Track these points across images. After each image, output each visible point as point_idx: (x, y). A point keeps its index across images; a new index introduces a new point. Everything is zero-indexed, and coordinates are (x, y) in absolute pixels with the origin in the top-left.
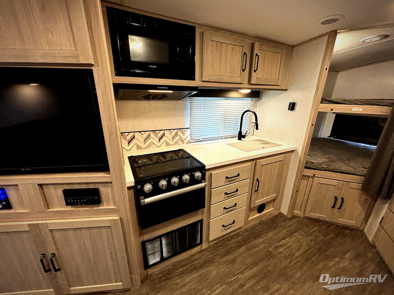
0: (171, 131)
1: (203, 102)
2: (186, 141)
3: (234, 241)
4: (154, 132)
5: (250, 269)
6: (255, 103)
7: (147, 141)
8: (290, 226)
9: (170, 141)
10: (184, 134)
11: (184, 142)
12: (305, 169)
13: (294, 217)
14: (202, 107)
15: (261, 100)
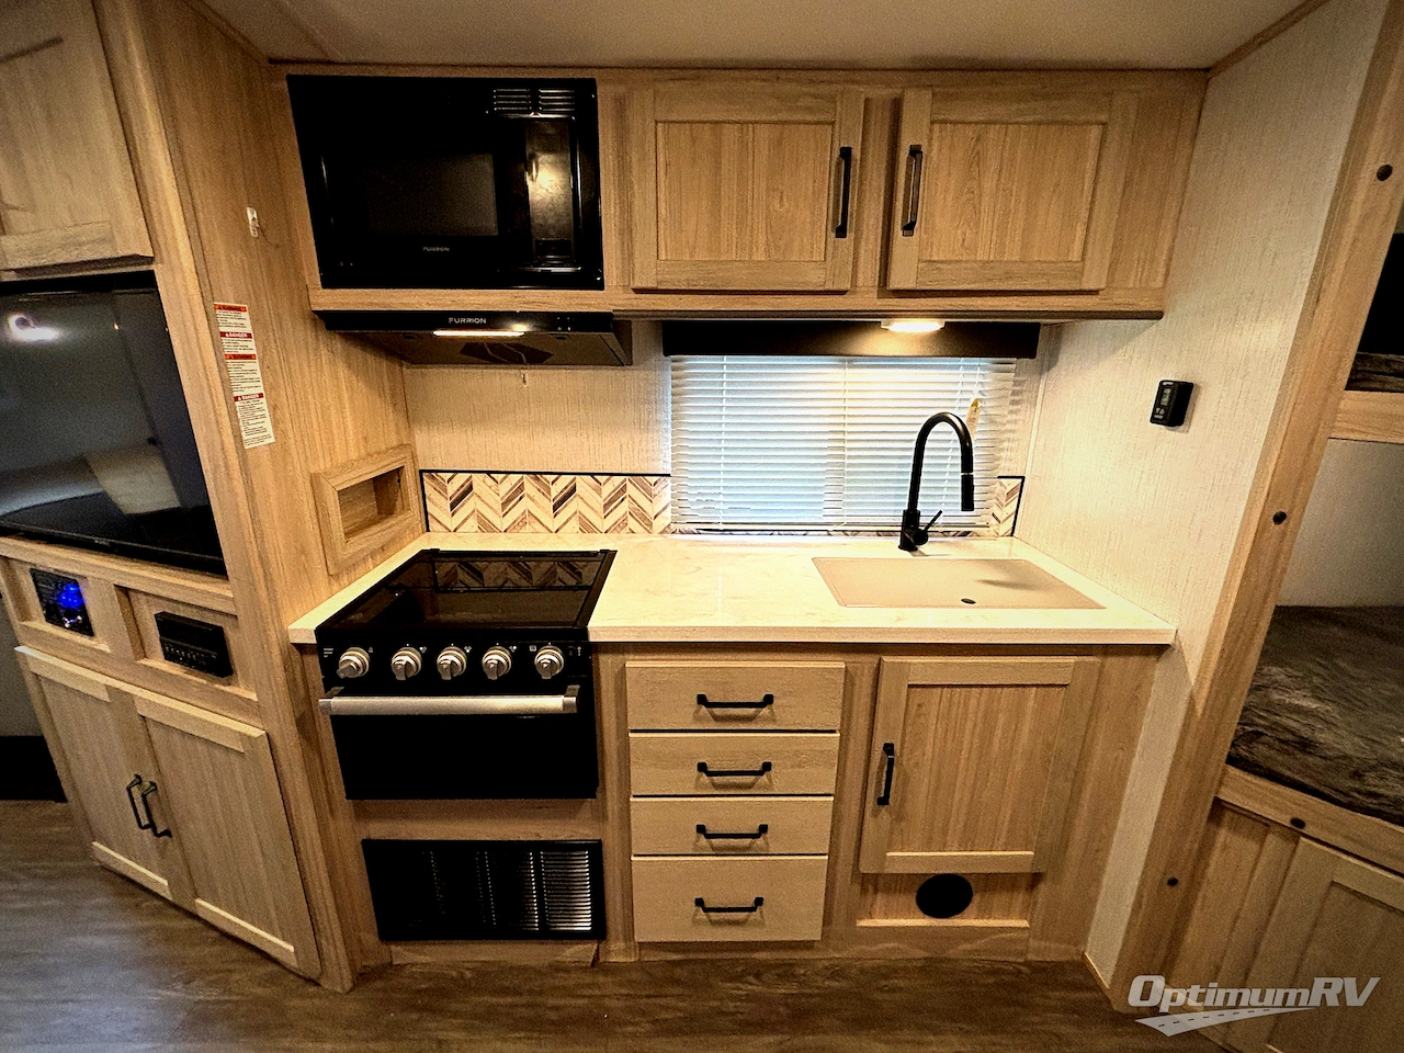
0: (597, 481)
1: (729, 375)
2: (659, 524)
4: (538, 479)
6: (1016, 383)
7: (514, 506)
9: (596, 517)
10: (650, 496)
11: (651, 525)
12: (1233, 771)
14: (725, 395)
15: (1055, 369)
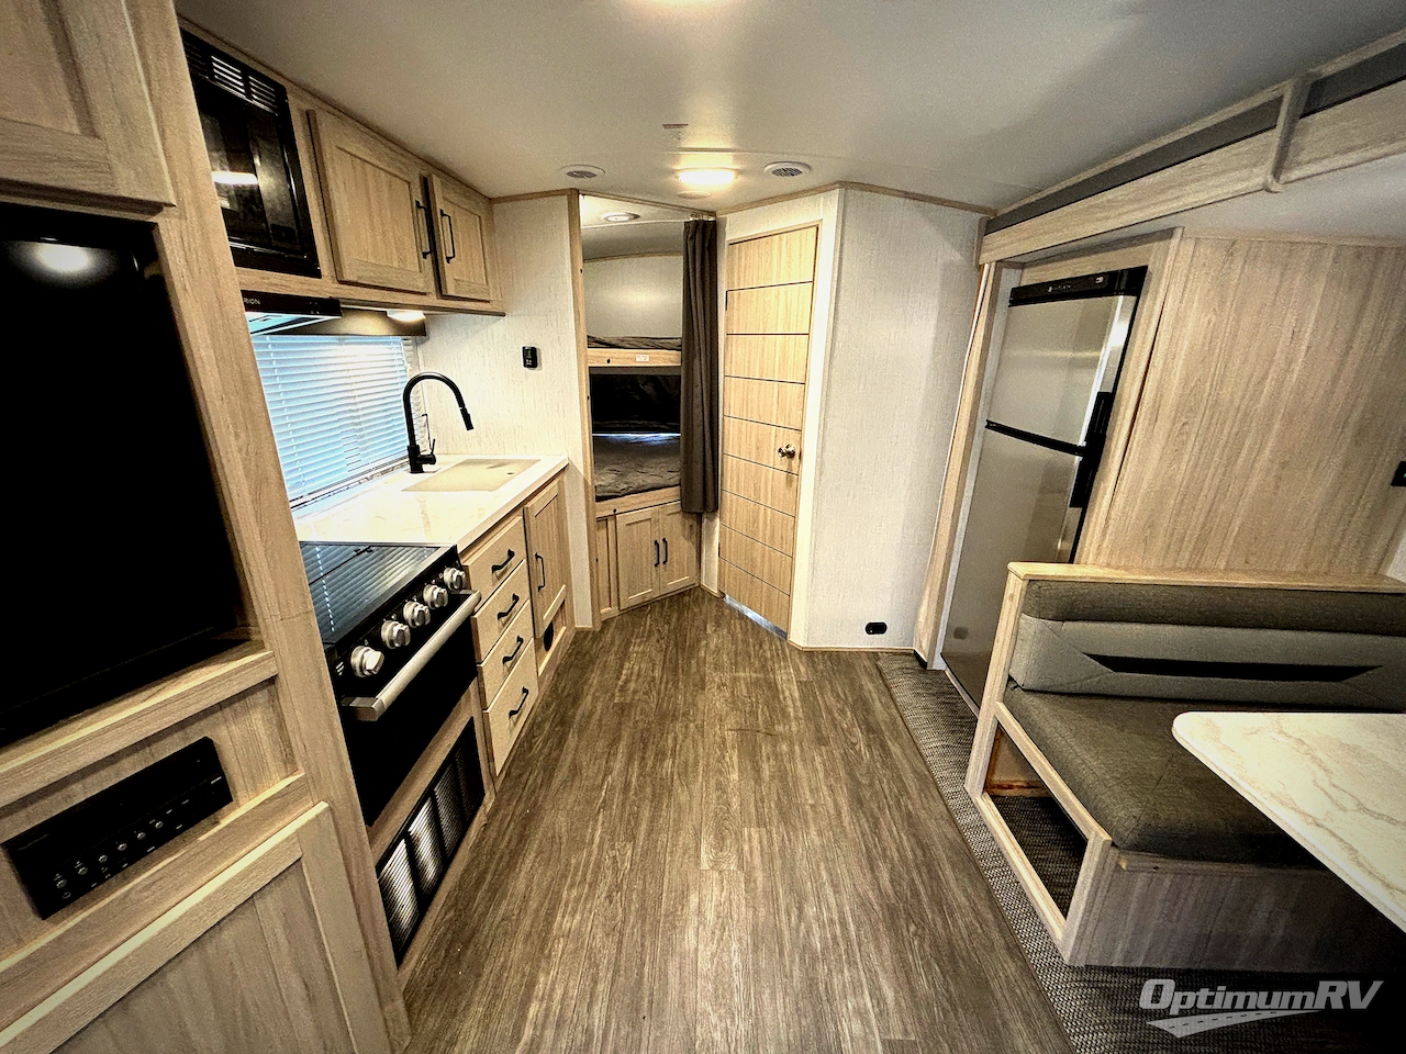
3: (539, 741)
5: (616, 754)
8: (612, 643)
12: (598, 504)
13: (606, 623)
